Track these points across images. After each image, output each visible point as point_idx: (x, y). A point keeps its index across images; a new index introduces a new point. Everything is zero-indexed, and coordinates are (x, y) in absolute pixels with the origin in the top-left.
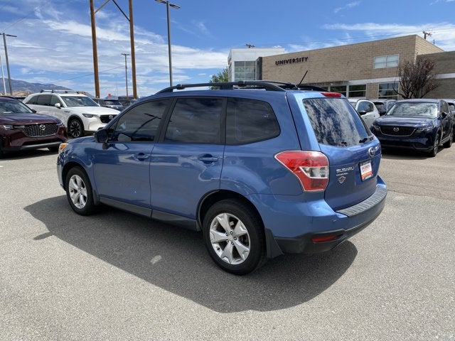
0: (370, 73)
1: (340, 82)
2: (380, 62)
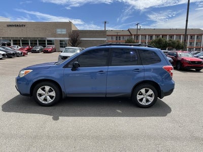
0: (55, 35)
1: (43, 38)
2: (59, 31)
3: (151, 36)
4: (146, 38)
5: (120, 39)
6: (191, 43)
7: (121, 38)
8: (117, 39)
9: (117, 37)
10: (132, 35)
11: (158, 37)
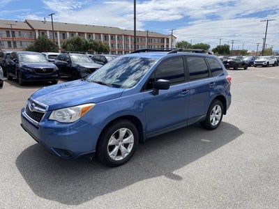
3: (64, 33)
4: (57, 36)
5: (14, 36)
6: (112, 45)
7: (17, 33)
8: (8, 36)
9: (8, 32)
10: (34, 30)
11: (73, 35)
